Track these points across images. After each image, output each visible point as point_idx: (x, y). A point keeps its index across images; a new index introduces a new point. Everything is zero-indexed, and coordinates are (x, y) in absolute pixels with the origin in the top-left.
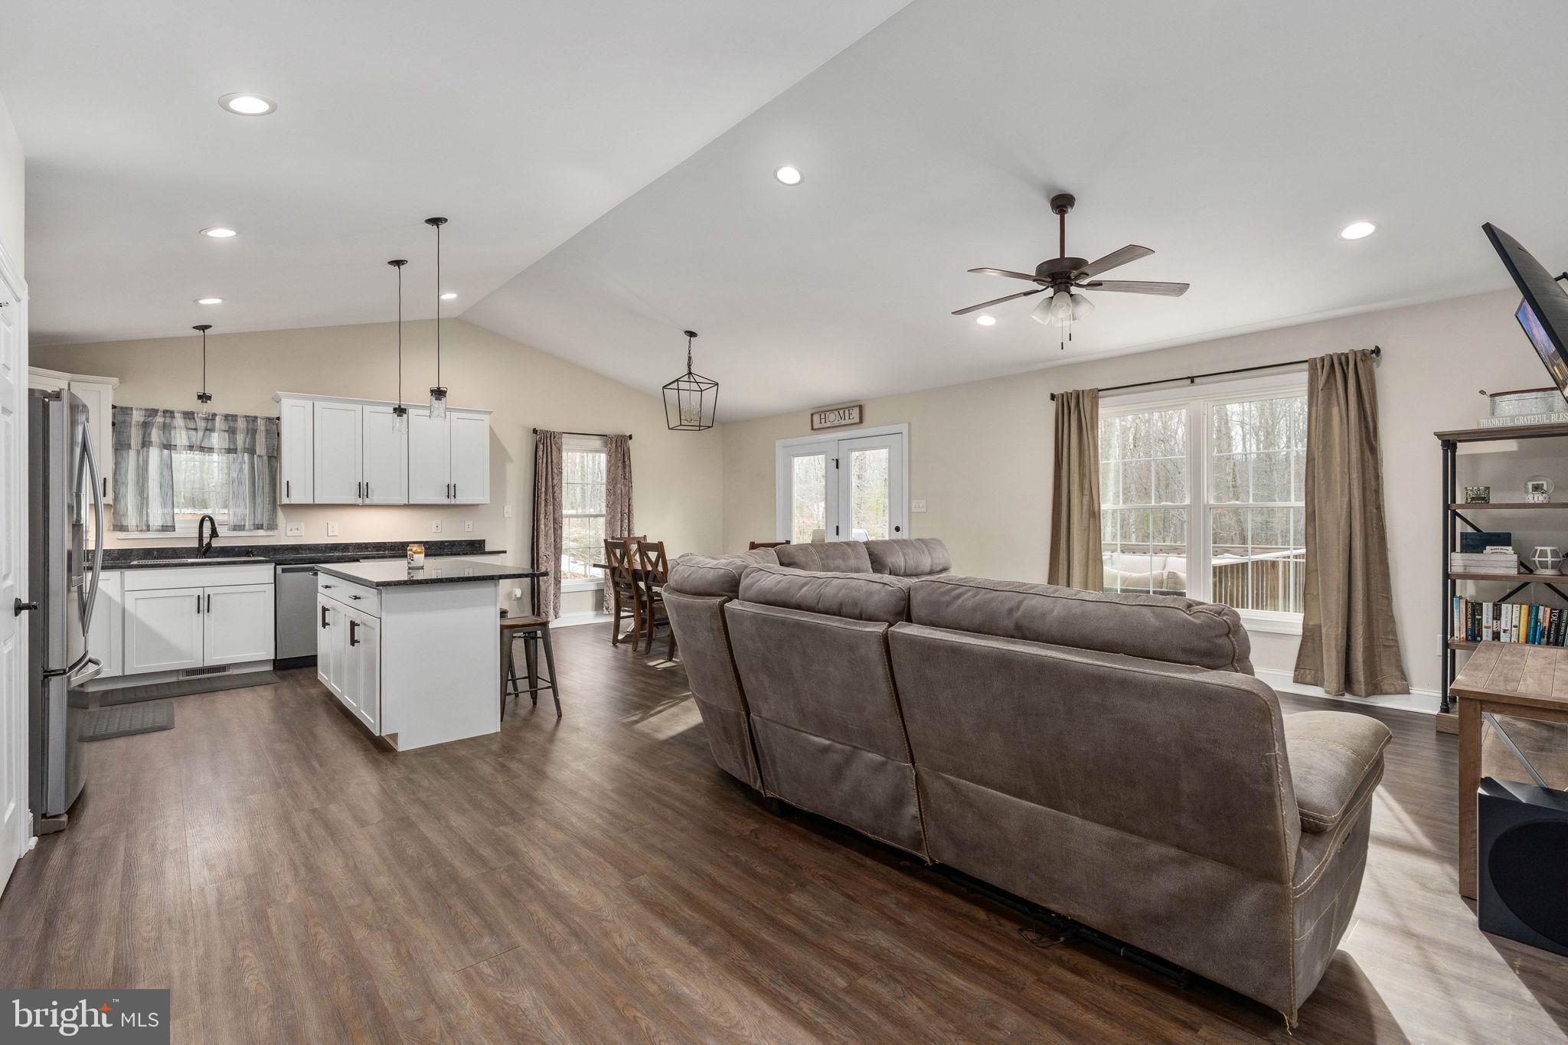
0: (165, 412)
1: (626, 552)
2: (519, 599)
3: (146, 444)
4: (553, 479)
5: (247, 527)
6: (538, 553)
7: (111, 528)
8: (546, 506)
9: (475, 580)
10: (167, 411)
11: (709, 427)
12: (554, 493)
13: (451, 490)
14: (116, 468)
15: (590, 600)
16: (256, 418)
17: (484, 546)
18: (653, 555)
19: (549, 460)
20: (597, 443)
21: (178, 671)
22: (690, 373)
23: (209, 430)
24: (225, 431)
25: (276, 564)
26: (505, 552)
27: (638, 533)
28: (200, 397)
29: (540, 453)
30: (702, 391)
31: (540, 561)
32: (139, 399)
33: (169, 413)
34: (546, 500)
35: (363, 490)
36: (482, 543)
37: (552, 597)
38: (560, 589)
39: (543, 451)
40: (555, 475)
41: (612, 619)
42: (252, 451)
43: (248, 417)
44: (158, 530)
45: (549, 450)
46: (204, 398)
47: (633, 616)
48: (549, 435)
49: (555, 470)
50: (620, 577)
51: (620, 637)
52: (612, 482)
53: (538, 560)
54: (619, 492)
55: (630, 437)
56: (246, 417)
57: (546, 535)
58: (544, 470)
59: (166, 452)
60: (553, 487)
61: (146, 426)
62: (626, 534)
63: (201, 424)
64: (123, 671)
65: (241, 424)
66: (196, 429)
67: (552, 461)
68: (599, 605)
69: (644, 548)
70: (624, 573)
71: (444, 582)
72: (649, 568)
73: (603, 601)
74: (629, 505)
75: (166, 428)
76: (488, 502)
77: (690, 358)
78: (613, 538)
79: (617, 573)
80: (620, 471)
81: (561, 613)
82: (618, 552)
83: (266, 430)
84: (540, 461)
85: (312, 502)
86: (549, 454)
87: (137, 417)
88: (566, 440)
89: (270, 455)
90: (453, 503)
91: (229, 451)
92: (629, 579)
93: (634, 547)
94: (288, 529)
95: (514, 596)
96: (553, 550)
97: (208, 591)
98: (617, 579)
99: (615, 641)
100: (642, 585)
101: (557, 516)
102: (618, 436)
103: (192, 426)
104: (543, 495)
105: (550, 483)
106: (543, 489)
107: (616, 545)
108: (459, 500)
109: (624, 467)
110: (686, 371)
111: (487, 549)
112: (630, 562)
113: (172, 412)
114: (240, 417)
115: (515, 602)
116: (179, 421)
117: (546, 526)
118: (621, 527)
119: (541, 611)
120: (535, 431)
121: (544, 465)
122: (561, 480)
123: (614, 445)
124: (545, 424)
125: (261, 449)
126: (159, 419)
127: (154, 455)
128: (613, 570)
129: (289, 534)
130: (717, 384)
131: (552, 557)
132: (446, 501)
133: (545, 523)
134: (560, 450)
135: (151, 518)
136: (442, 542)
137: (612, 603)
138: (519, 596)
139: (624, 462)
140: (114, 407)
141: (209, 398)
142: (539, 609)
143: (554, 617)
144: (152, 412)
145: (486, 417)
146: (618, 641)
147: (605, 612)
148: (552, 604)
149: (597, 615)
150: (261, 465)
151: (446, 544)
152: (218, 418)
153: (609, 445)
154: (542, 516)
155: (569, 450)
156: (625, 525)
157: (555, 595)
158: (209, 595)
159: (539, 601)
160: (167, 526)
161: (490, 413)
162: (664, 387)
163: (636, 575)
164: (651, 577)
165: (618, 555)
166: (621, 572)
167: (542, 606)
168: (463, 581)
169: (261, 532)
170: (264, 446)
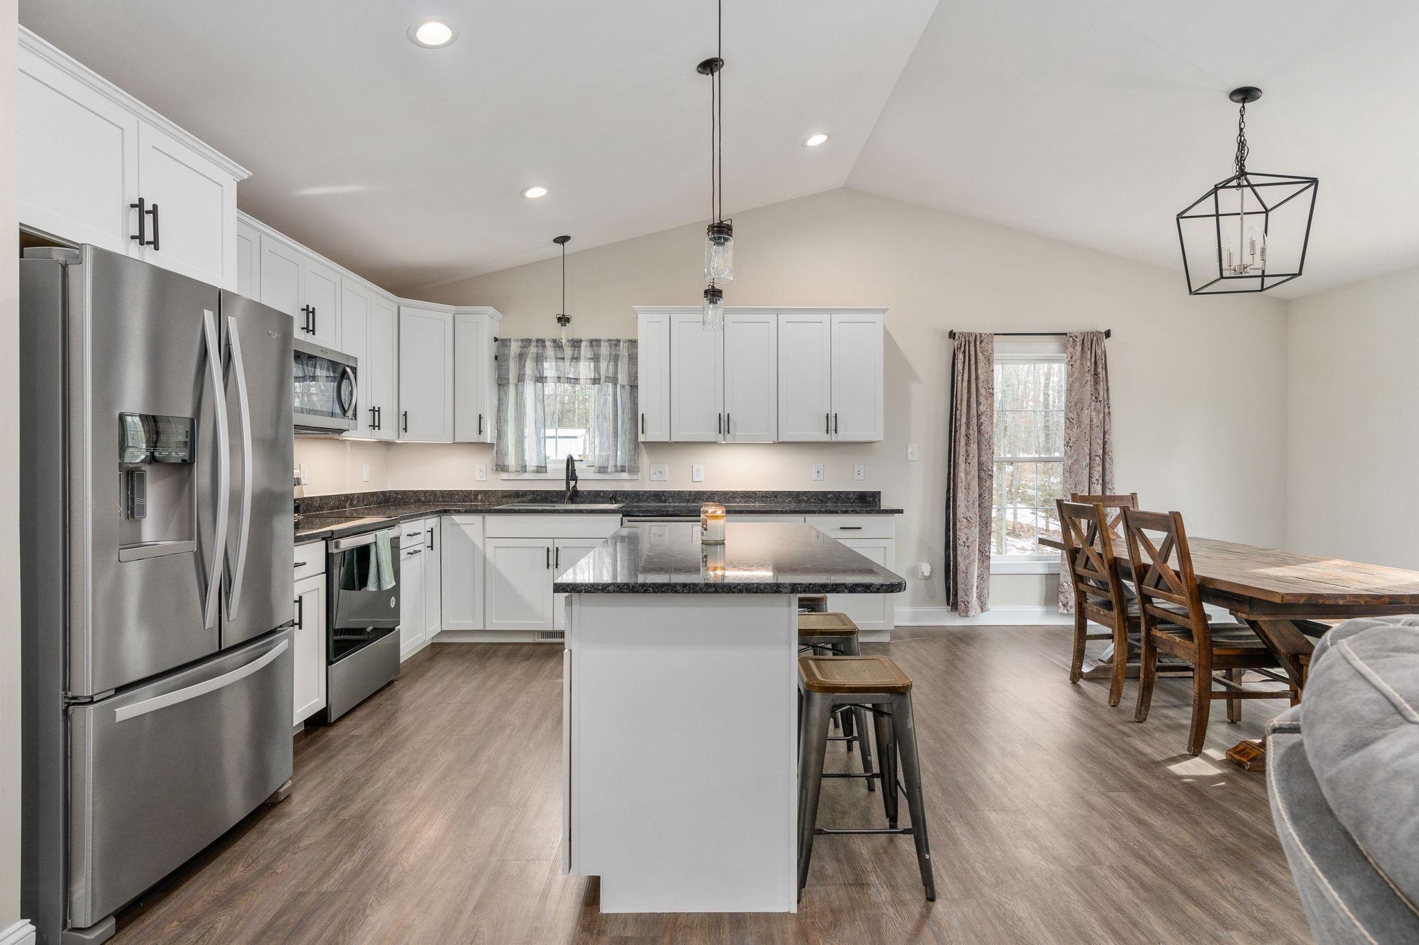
0: (538, 341)
1: (1098, 526)
2: (929, 577)
3: (521, 379)
4: (978, 404)
5: (609, 470)
6: (955, 514)
7: (494, 469)
8: (967, 444)
9: (741, 591)
10: (539, 340)
11: (1294, 275)
12: (979, 425)
13: (831, 423)
14: (499, 404)
15: (1036, 589)
16: (619, 341)
17: (880, 500)
18: (1156, 537)
19: (973, 376)
20: (1050, 347)
21: (533, 632)
22: (1242, 173)
23: (576, 359)
24: (590, 359)
25: (624, 516)
26: (901, 511)
27: (1120, 487)
28: (560, 319)
29: (959, 366)
30: (1267, 212)
31: (958, 525)
32: (516, 330)
33: (541, 342)
34: (967, 436)
35: (724, 424)
36: (876, 496)
37: (975, 582)
38: (988, 568)
39: (964, 362)
40: (982, 399)
41: (1071, 622)
42: (614, 381)
43: (611, 340)
44: (534, 472)
45: (973, 361)
46: (564, 320)
47: (1110, 637)
48: (972, 339)
49: (982, 391)
50: (1085, 567)
51: (1086, 669)
52: (1074, 407)
53: (955, 524)
54: (1087, 421)
55: (1108, 334)
56: (609, 340)
57: (968, 488)
58: (965, 391)
59: (539, 385)
60: (979, 416)
61: (521, 357)
62: (1097, 490)
63: (568, 352)
64: (484, 626)
65: (604, 350)
66: (563, 359)
67: (977, 378)
68: (1051, 598)
69: (1135, 522)
70: (1094, 561)
71: (677, 592)
72: (1146, 559)
73: (1058, 592)
74: (1105, 443)
75: (539, 359)
76: (882, 440)
77: (1242, 145)
78: (1074, 496)
79: (1080, 560)
80: (1089, 388)
81: (990, 605)
82: (1084, 523)
83: (629, 355)
84: (960, 378)
85: (668, 440)
86: (973, 367)
87: (514, 348)
88: (1000, 348)
89: (632, 384)
90: (834, 439)
91: (596, 381)
92: (1104, 573)
93: (1113, 512)
94: (652, 472)
95: (920, 575)
96: (977, 511)
97: (558, 543)
98: (1080, 570)
99: (1076, 675)
100: (1131, 585)
101: (984, 459)
102: (1085, 334)
103: (560, 355)
104: (963, 428)
105: (973, 411)
106: (964, 420)
107: (1079, 512)
108: (842, 436)
109: (1096, 383)
110: (1232, 171)
111: (885, 504)
112: (1106, 543)
113: (543, 341)
114: (604, 342)
115: (922, 582)
116: (550, 351)
117: (967, 473)
118: (1090, 477)
119: (960, 599)
120: (952, 335)
121: (965, 384)
122: (992, 405)
123: (1079, 348)
124: (967, 324)
125: (623, 378)
126: (533, 350)
127: (529, 388)
128: (1073, 554)
129: (653, 478)
130: (1314, 182)
131: (976, 520)
132: (825, 438)
133: (966, 470)
134: (989, 361)
135: (526, 457)
136: (825, 494)
137: (1072, 598)
138: (927, 573)
139: (1096, 374)
140: (496, 340)
141: (568, 320)
142: (956, 595)
143: (979, 610)
144: (526, 342)
145: (879, 318)
146: (1081, 675)
147: (1062, 610)
148: (975, 589)
149: (1048, 613)
150: (623, 396)
151: (829, 496)
152: (583, 344)
153: (1071, 350)
154: (961, 460)
155: (1004, 362)
156: (1097, 475)
157: (981, 577)
158: (557, 548)
159: (956, 583)
160: (541, 467)
161: (884, 311)
162: (1180, 216)
163: (1116, 567)
164: (1150, 578)
165: (1085, 531)
166: (1088, 558)
167: (960, 593)
168: (716, 592)
169: (625, 475)
170: (626, 374)
